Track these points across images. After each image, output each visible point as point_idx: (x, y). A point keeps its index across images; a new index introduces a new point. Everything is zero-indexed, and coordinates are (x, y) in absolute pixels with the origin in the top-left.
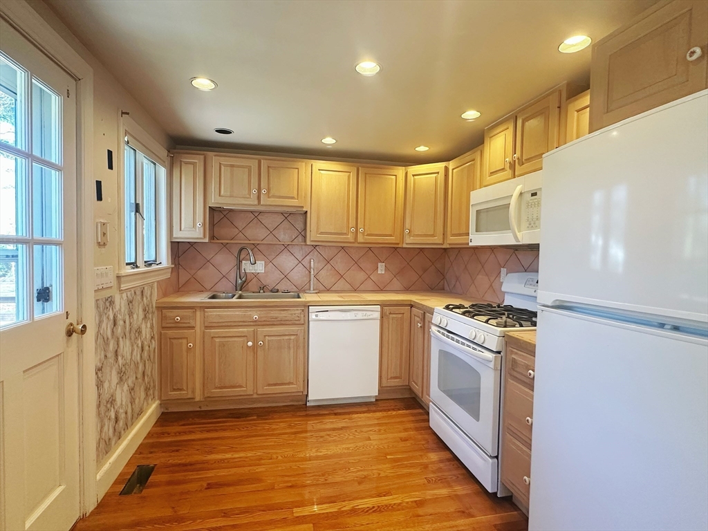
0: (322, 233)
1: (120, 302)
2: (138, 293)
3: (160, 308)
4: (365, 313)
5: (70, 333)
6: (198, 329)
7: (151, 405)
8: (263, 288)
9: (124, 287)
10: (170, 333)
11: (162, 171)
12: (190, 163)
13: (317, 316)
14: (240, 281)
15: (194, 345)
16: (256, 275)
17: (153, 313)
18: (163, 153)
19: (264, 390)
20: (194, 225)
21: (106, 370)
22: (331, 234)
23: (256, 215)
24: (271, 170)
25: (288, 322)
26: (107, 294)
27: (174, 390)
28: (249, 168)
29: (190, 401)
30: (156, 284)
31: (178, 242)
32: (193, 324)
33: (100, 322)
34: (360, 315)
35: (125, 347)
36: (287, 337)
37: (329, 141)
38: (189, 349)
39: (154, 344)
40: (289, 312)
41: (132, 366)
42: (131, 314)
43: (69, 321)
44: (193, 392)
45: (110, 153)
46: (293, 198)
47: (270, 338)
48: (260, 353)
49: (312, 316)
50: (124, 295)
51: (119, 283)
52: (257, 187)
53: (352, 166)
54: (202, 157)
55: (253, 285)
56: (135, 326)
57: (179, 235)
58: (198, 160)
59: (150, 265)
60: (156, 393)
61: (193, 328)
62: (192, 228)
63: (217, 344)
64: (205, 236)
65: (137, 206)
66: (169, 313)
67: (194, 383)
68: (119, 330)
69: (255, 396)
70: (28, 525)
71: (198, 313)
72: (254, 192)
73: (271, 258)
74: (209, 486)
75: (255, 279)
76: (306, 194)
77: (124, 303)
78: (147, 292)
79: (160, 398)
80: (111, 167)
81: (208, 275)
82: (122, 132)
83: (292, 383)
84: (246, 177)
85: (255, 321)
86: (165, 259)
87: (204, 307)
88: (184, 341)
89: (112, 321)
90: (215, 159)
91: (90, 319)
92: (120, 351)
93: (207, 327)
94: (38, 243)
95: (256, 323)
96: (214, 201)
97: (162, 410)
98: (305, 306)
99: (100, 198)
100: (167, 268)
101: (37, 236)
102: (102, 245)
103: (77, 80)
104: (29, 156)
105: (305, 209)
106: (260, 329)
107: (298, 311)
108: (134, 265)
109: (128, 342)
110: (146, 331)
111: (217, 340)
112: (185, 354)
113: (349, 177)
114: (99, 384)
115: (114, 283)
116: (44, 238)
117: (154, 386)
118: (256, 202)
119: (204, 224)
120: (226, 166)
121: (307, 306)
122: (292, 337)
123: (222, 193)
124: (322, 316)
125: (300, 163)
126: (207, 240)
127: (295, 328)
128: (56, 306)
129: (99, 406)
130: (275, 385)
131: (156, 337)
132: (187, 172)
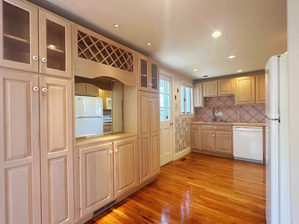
0: (240, 102)
1: (180, 121)
2: (185, 119)
3: (191, 124)
4: (255, 129)
5: (171, 124)
6: (200, 130)
7: (188, 148)
8: (222, 121)
9: (181, 117)
10: (193, 131)
11: (192, 90)
12: (198, 86)
13: (235, 129)
14: (214, 118)
15: (199, 134)
16: (219, 117)
17: (189, 125)
18: (191, 85)
19: (218, 150)
20: (200, 103)
21: (177, 134)
22: (244, 101)
23: (219, 98)
24: (221, 84)
25: (226, 130)
26: (177, 118)
27: (194, 146)
28: (215, 84)
29: (198, 149)
30: (189, 118)
31: (197, 107)
32: (198, 129)
33: (176, 124)
34: (253, 130)
35: (182, 131)
36: (225, 135)
37: (240, 71)
38: (197, 135)
39: (189, 133)
40: (226, 127)
41: (183, 136)
42: (183, 124)
43: (170, 122)
44: (199, 147)
45: (178, 89)
46: (229, 91)
47: (220, 135)
48: (217, 139)
49: (234, 129)
50: (181, 119)
51: (180, 116)
52: (217, 90)
53: (253, 76)
54: (201, 84)
55: (219, 120)
56: (184, 127)
57: (196, 106)
58: (200, 85)
59: (188, 113)
60: (190, 146)
61: (198, 130)
62: (199, 104)
63: (205, 135)
64: (202, 106)
65: (185, 99)
66: (193, 125)
67: (199, 145)
68: (180, 127)
69: (216, 152)
70: (165, 154)
71: (200, 126)
72: (216, 91)
73: (224, 111)
74: (197, 164)
75: (219, 118)
76: (234, 89)
77: (181, 121)
78: (187, 119)
79: (191, 147)
80: (178, 92)
81: (205, 116)
82: (180, 84)
83: (228, 150)
84: (213, 87)
85: (215, 129)
86: (192, 112)
87: (201, 124)
88: (196, 133)
89: (178, 124)
90: (205, 84)
91: (174, 122)
92: (180, 131)
93: (202, 130)
94: (166, 108)
95: (216, 130)
96: (205, 95)
97: (192, 151)
98: (231, 125)
99: (176, 99)
100: (193, 114)
101: (166, 107)
102: (176, 108)
103: (171, 78)
104: (165, 94)
105: (234, 94)
106: (217, 132)
107: (229, 127)
108: (184, 113)
109: (182, 130)
110: (187, 128)
111: (204, 134)
112: (196, 136)
113: (251, 81)
114: (176, 136)
115: (179, 116)
116: (167, 107)
117: (189, 144)
118: (217, 94)
119: (202, 102)
120: (208, 85)
121: (232, 125)
122: (227, 135)
123: (207, 93)
124: (237, 129)
125: (231, 80)
126: (203, 106)
127: (228, 132)
128: (169, 119)
129: (176, 141)
130: (222, 149)
131: (190, 131)
132: (198, 88)
